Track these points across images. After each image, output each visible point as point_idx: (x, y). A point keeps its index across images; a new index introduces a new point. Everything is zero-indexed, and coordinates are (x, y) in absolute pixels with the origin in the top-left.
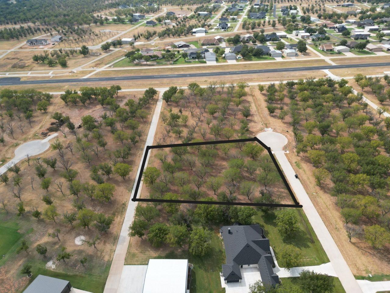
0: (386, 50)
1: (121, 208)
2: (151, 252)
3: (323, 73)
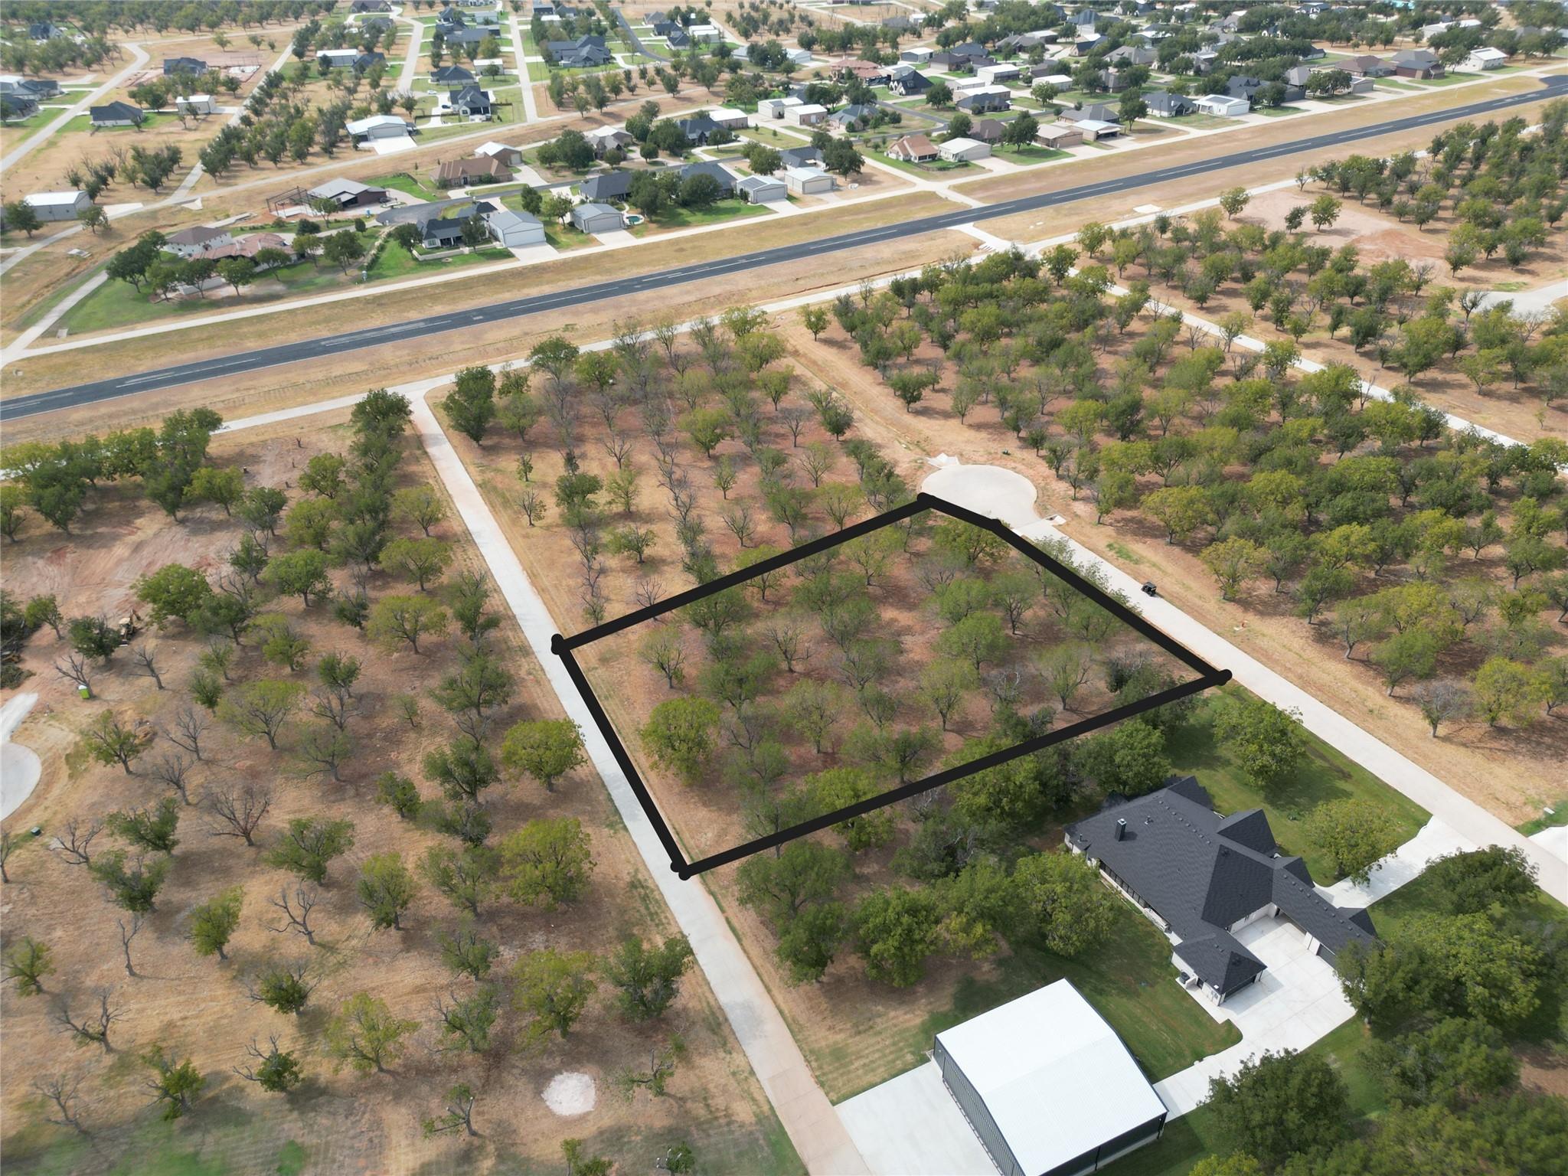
0: (1091, 137)
1: (638, 904)
2: (892, 1014)
3: (965, 239)
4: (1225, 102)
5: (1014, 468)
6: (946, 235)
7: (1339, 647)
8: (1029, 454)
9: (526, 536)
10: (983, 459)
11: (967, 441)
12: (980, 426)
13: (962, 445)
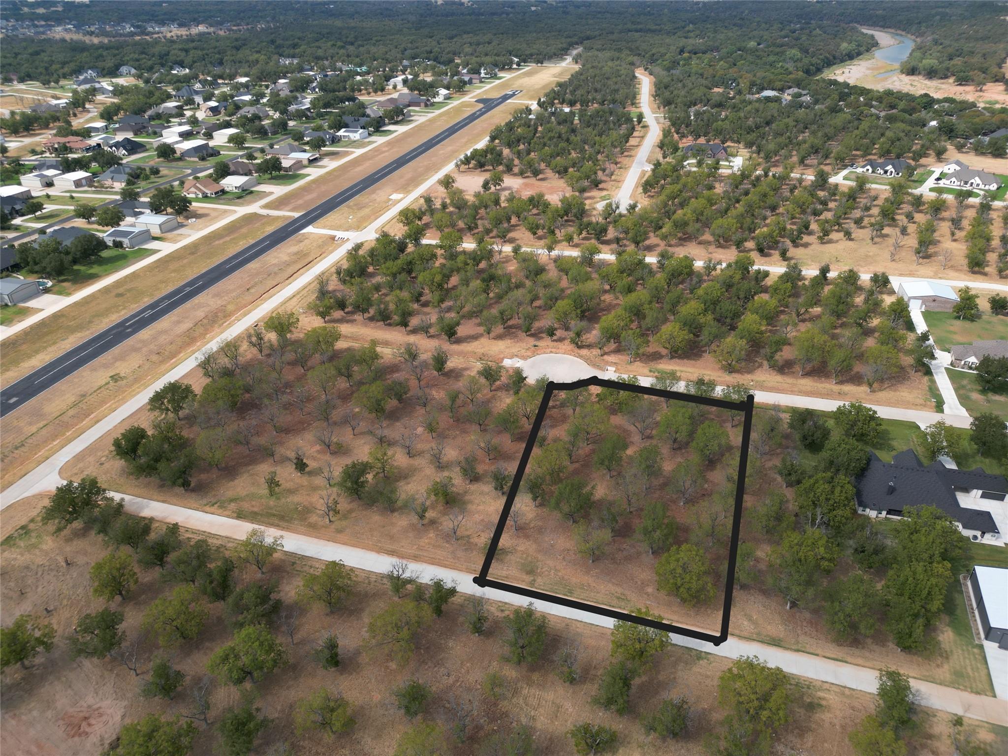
2: (941, 639)
3: (321, 236)
4: (356, 132)
5: (551, 352)
6: (306, 237)
7: (794, 373)
8: (546, 342)
9: (339, 531)
10: (529, 353)
11: (507, 348)
12: (499, 337)
13: (507, 350)
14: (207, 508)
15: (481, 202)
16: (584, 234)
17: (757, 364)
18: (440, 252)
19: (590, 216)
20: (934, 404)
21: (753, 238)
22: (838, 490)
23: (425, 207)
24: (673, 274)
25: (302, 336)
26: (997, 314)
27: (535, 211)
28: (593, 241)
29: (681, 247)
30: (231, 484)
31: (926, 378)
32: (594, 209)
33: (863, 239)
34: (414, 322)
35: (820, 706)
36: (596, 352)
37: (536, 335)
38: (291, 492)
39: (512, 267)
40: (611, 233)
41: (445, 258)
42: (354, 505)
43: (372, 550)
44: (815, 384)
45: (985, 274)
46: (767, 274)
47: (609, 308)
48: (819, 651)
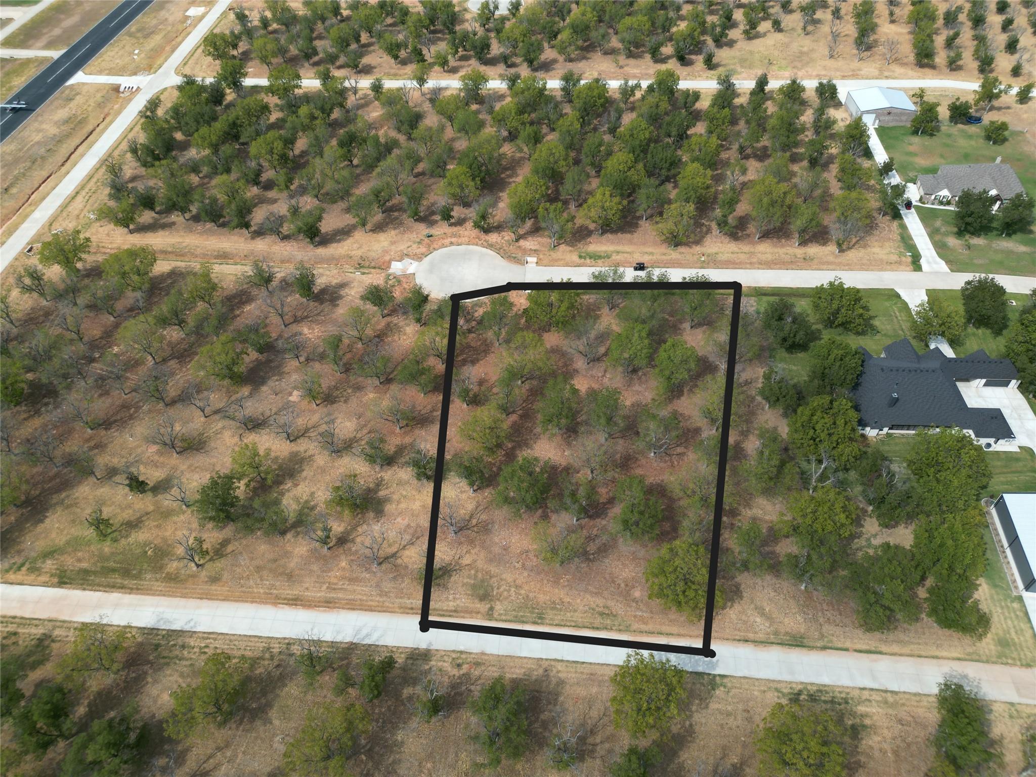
3: (99, 87)
5: (452, 244)
6: (76, 90)
7: (748, 236)
8: (441, 229)
9: (215, 579)
10: (423, 249)
11: (393, 243)
12: (379, 228)
13: (393, 247)
14: (11, 576)
15: (314, 11)
16: (461, 52)
17: (704, 229)
18: (273, 100)
19: (463, 21)
20: (910, 259)
21: (671, 39)
22: (840, 422)
23: (238, 29)
24: (585, 109)
25: (100, 258)
26: (956, 123)
27: (389, 20)
28: (473, 62)
29: (584, 62)
30: (41, 527)
31: (895, 224)
32: (466, 10)
33: (793, 29)
34: (259, 216)
35: (864, 727)
36: (508, 236)
37: (426, 219)
38: (133, 525)
39: (375, 113)
40: (496, 49)
41: (282, 110)
42: (229, 531)
43: (266, 603)
44: (776, 250)
45: (933, 67)
46: (696, 96)
47: (513, 166)
48: (848, 644)
